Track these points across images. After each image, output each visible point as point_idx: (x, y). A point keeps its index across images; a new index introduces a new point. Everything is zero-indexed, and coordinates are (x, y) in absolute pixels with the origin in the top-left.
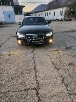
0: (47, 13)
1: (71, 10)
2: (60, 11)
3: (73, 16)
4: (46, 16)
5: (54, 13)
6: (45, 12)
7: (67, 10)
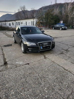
0: (19, 22)
1: (40, 21)
2: (32, 22)
3: (43, 26)
4: (17, 25)
5: (26, 23)
6: (16, 21)
7: (37, 21)
